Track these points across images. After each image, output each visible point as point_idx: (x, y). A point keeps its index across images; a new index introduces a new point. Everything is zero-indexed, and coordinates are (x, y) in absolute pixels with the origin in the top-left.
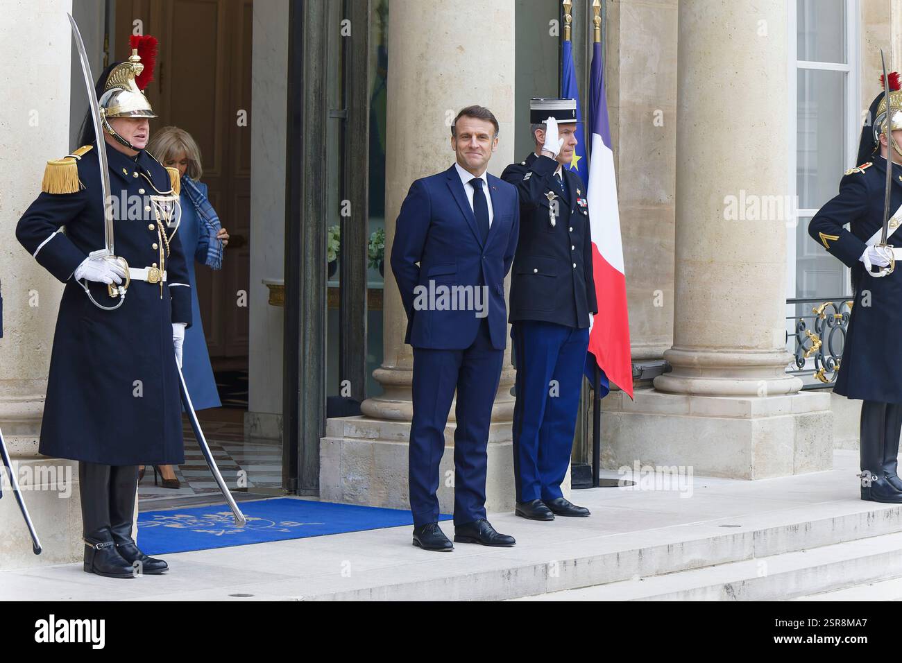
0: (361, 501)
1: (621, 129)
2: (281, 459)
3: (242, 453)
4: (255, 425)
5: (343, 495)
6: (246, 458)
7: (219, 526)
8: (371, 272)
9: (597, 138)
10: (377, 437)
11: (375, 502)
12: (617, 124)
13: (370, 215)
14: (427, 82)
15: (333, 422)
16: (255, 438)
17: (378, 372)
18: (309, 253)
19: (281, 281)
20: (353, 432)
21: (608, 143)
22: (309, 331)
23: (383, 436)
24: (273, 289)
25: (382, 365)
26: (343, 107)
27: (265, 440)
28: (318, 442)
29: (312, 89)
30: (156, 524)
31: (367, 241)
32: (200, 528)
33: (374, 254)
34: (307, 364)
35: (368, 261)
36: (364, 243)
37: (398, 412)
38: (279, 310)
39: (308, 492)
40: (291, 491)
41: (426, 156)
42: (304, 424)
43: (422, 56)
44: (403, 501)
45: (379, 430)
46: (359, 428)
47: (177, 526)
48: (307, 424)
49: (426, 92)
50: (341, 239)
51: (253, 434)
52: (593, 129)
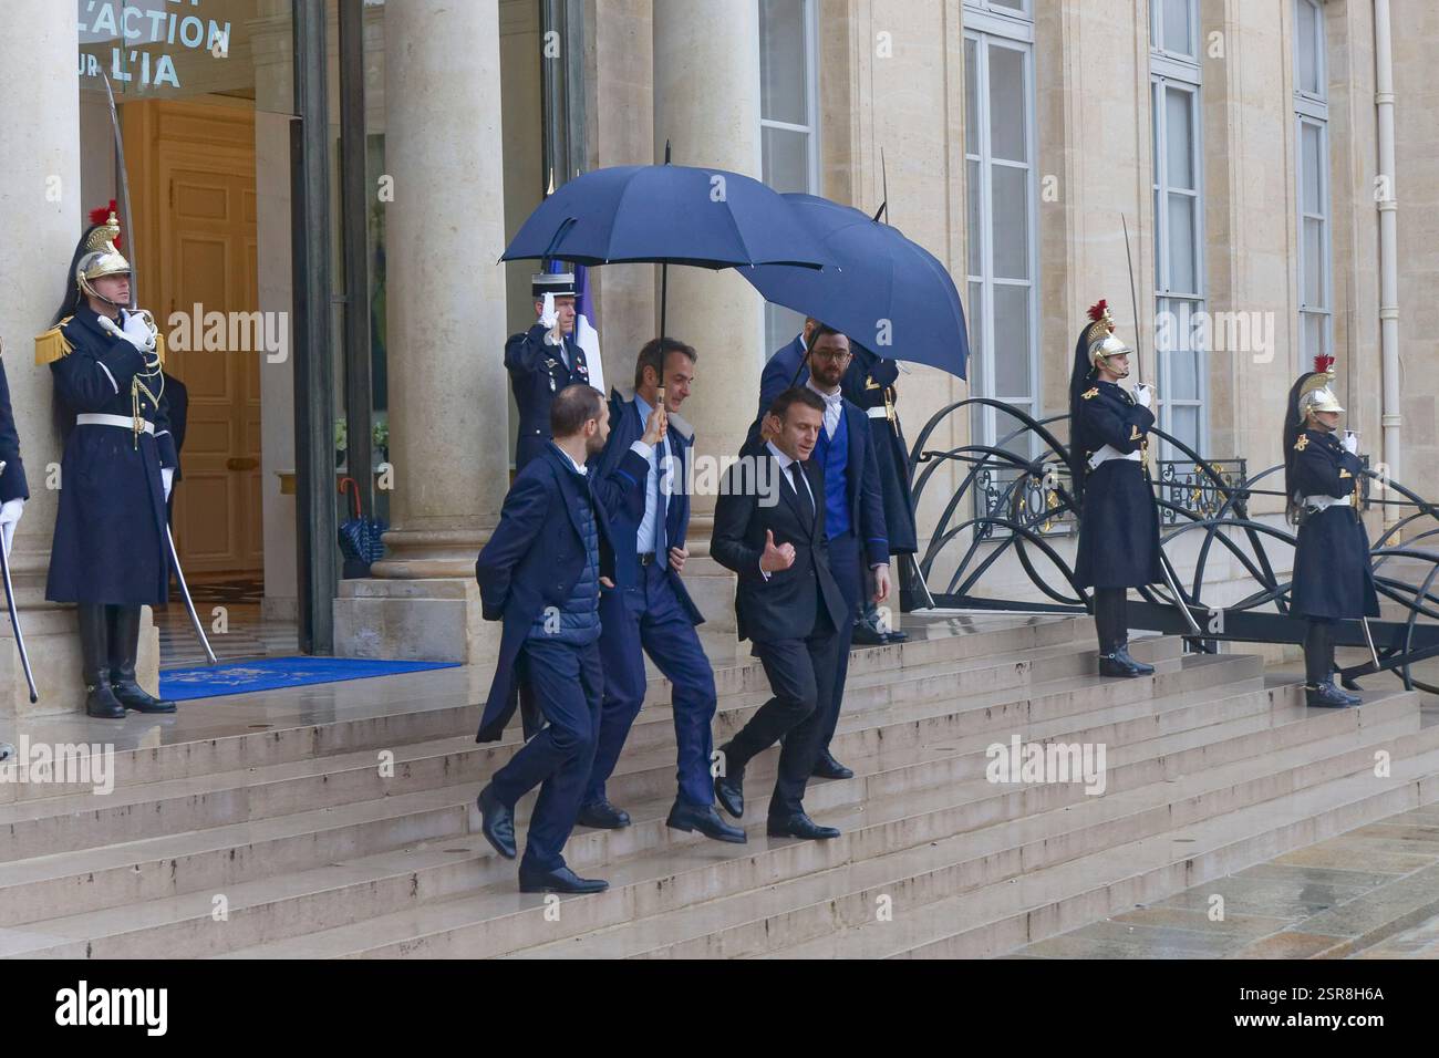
0: (373, 655)
1: (604, 316)
2: (296, 633)
3: (259, 631)
4: (272, 609)
5: (356, 651)
6: (263, 634)
7: (233, 679)
8: (376, 456)
9: (583, 319)
10: (387, 594)
11: (386, 656)
12: (600, 310)
13: (375, 408)
14: (423, 262)
15: (344, 584)
16: (271, 621)
17: (386, 535)
18: (318, 428)
19: (292, 471)
20: (364, 591)
21: (592, 324)
22: (319, 501)
23: (393, 593)
24: (284, 478)
25: (391, 529)
26: (345, 293)
27: (281, 621)
28: (331, 603)
29: (315, 275)
30: (173, 678)
31: (373, 431)
32: (214, 680)
33: (379, 442)
34: (319, 532)
35: (374, 448)
36: (369, 432)
37: (406, 570)
38: (291, 498)
39: (324, 652)
40: (306, 652)
41: (424, 331)
42: (317, 587)
43: (418, 238)
44: (413, 654)
45: (388, 588)
46: (370, 587)
47: (193, 680)
48: (320, 589)
49: (423, 270)
50: (348, 428)
51: (269, 618)
52: (579, 310)
